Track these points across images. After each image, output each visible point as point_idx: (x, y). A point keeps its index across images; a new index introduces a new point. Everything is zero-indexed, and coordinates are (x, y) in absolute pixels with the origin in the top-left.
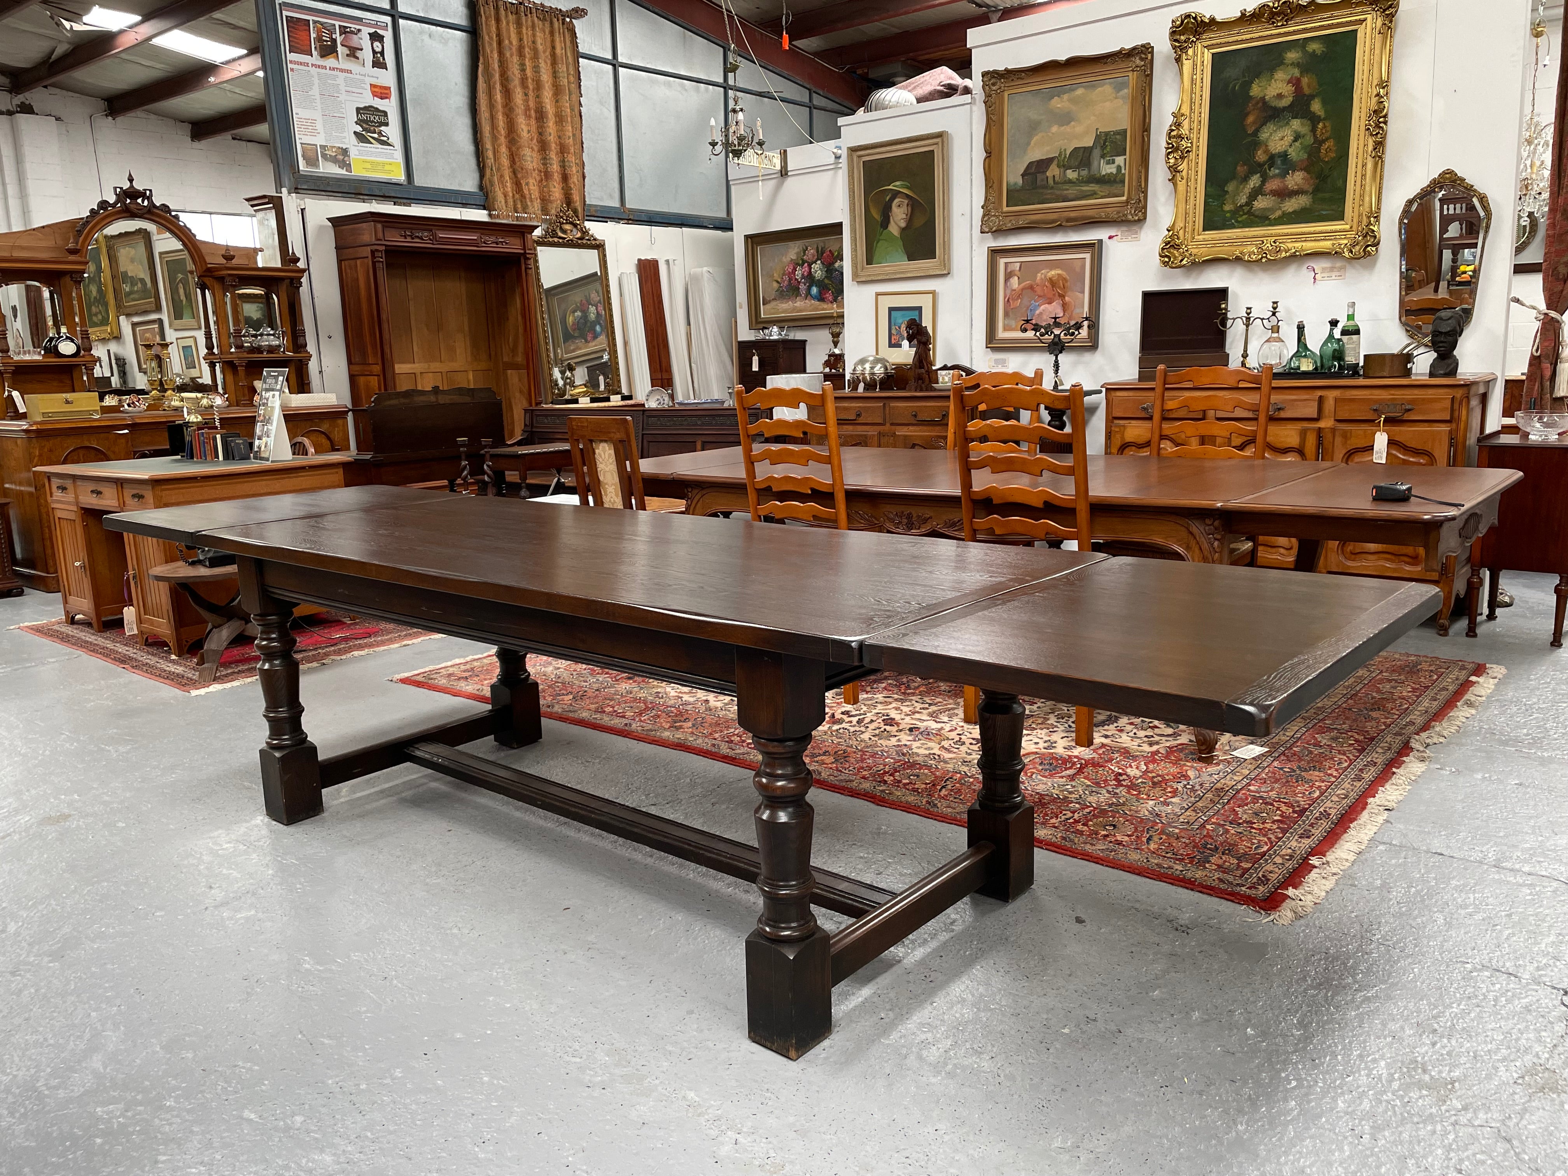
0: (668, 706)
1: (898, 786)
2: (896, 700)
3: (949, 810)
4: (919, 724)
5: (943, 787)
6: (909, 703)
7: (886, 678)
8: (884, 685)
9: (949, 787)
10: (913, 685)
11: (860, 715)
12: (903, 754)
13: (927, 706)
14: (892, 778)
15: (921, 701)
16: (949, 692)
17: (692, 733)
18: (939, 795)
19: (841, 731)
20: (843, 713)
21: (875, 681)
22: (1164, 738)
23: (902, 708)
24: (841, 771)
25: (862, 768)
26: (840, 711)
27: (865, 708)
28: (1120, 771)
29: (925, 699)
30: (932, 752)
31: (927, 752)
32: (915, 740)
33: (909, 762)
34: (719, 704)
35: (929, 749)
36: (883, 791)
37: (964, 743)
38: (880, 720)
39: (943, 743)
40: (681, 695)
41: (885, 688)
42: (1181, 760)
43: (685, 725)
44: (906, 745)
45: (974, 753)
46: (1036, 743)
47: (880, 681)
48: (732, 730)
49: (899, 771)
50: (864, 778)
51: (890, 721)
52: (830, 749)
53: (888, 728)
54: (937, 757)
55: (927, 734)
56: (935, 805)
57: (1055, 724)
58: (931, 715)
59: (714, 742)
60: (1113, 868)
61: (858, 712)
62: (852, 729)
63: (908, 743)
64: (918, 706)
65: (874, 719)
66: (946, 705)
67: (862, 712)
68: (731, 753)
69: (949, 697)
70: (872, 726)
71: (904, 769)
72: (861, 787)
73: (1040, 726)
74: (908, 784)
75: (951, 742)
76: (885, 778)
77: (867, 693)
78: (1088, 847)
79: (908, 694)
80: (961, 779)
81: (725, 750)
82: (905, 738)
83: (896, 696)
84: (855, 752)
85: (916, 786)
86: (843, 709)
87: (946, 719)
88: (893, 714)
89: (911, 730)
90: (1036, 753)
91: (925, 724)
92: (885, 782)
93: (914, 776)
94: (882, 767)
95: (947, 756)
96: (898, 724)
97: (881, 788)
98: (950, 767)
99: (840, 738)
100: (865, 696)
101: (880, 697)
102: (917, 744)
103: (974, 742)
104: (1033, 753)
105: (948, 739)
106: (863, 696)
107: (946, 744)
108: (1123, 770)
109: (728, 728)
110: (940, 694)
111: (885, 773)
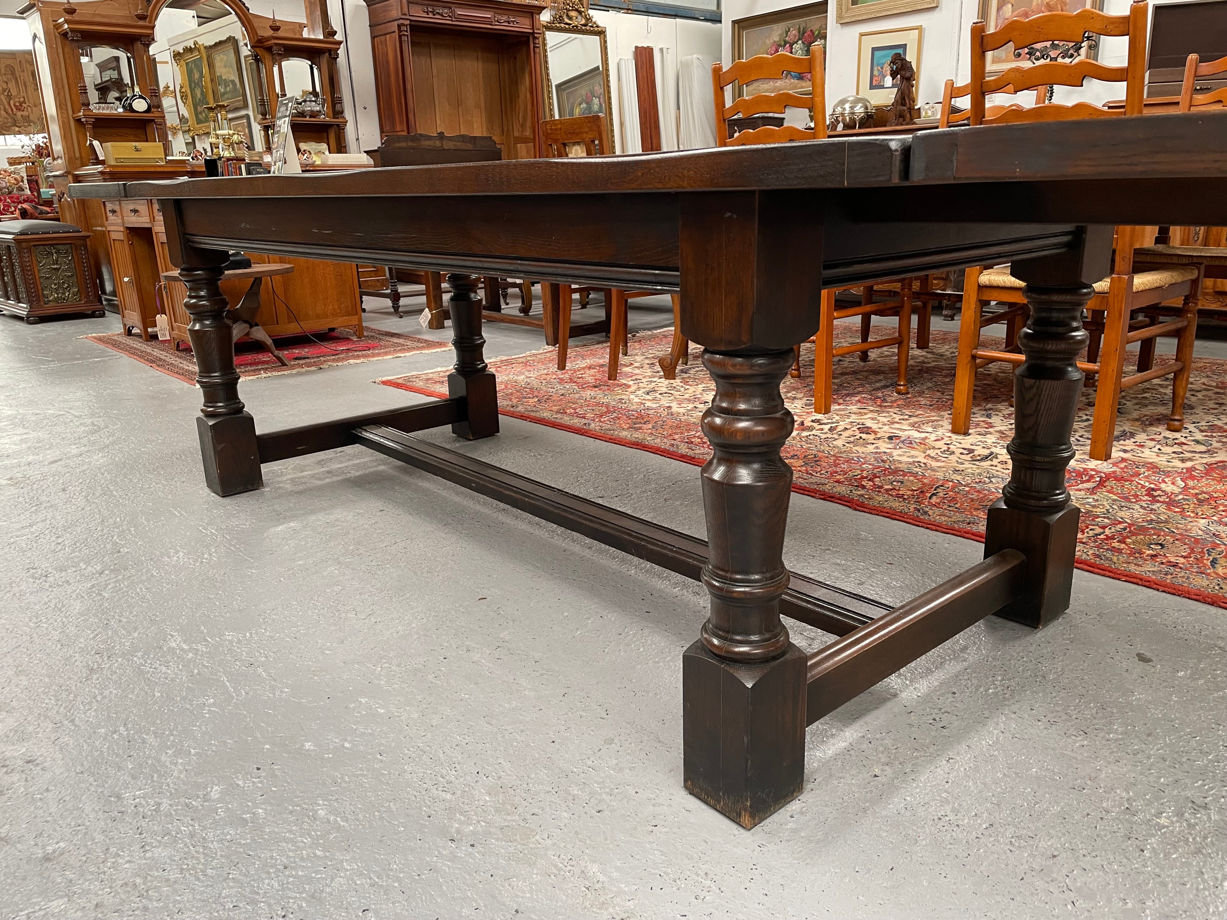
0: (629, 410)
1: (879, 492)
2: (872, 411)
3: (944, 519)
4: (899, 433)
5: (934, 494)
6: (887, 415)
7: (859, 393)
8: (857, 398)
9: (941, 494)
10: (889, 399)
11: (833, 423)
12: (883, 461)
13: (907, 417)
14: (871, 483)
15: (900, 413)
16: (931, 405)
17: (652, 434)
18: (929, 502)
19: (811, 437)
20: (813, 421)
21: (847, 395)
22: (1198, 455)
23: (879, 418)
24: (811, 474)
25: (836, 472)
26: (810, 419)
27: (837, 418)
28: (1152, 486)
29: (904, 411)
30: (916, 460)
31: (911, 460)
32: (895, 449)
33: (890, 468)
34: (682, 410)
35: (913, 456)
36: (862, 496)
37: (953, 453)
38: (855, 428)
39: (928, 452)
40: (644, 402)
41: (859, 401)
43: (645, 426)
44: (885, 453)
45: (966, 463)
47: (853, 395)
48: (694, 433)
49: (879, 477)
50: (838, 482)
51: (866, 430)
52: (799, 453)
53: (864, 436)
54: (923, 465)
55: (910, 443)
56: (926, 513)
58: (912, 425)
59: (673, 442)
61: (830, 421)
62: (823, 436)
63: (888, 451)
64: (897, 418)
65: (848, 427)
66: (928, 417)
67: (834, 420)
69: (931, 410)
70: (846, 434)
71: (885, 475)
72: (835, 490)
74: (891, 490)
75: (938, 451)
76: (863, 483)
77: (840, 404)
78: (1133, 568)
79: (885, 406)
80: (953, 488)
81: (683, 449)
82: (884, 446)
83: (872, 408)
84: (827, 457)
85: (901, 492)
86: (814, 418)
87: (930, 429)
88: (869, 423)
89: (890, 438)
91: (906, 433)
92: (864, 487)
93: (898, 482)
94: (858, 472)
95: (934, 464)
96: (875, 433)
97: (859, 493)
98: (940, 475)
99: (811, 443)
100: (837, 407)
101: (854, 408)
102: (899, 452)
103: (965, 452)
105: (934, 448)
106: (834, 407)
107: (932, 453)
108: (1155, 485)
109: (689, 430)
110: (921, 408)
111: (863, 477)
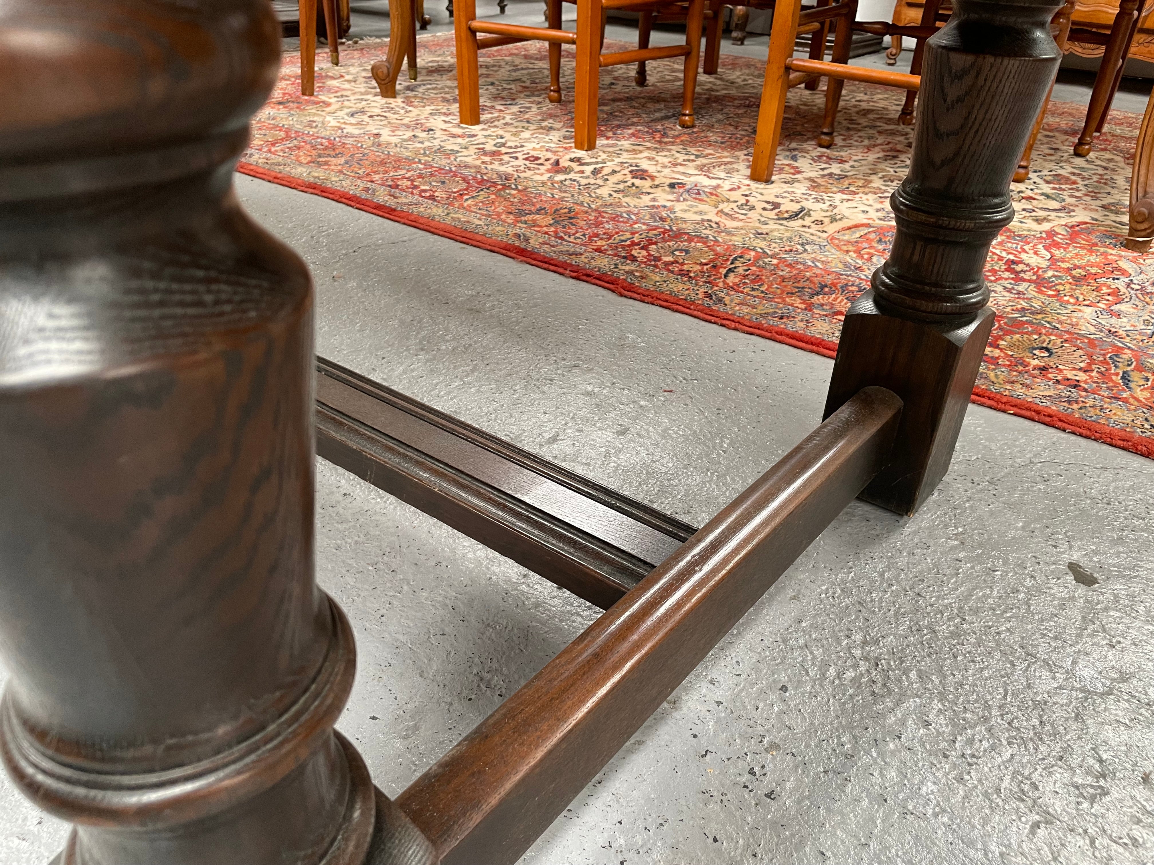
0: (318, 137)
1: (656, 266)
2: (649, 148)
3: (745, 310)
4: (683, 179)
5: (730, 270)
6: (668, 153)
7: (633, 124)
8: (630, 131)
9: (741, 270)
10: (671, 133)
11: (597, 163)
12: (662, 219)
13: (693, 157)
14: (644, 253)
15: (684, 151)
16: (722, 143)
17: (341, 172)
18: (724, 283)
19: (567, 183)
20: (572, 160)
21: (619, 127)
22: (1053, 214)
23: (657, 158)
24: (561, 238)
25: (597, 235)
26: (568, 157)
27: (604, 156)
28: (1011, 257)
29: (689, 149)
30: (706, 217)
31: (699, 218)
32: (678, 201)
33: (671, 230)
34: (394, 140)
35: (701, 213)
36: (631, 273)
37: (753, 208)
38: (626, 171)
39: (721, 206)
40: (343, 126)
41: (633, 135)
42: (1096, 245)
43: (334, 161)
44: (665, 207)
45: (771, 222)
46: (865, 212)
47: (626, 126)
48: (403, 172)
49: (655, 243)
50: (598, 250)
51: (640, 174)
52: (548, 206)
53: (637, 182)
54: (714, 226)
55: (697, 193)
56: (720, 300)
57: (884, 188)
58: (701, 168)
59: (369, 185)
60: (1086, 437)
61: (594, 160)
62: (584, 181)
63: (668, 204)
64: (681, 158)
65: (618, 169)
66: (719, 157)
67: (599, 160)
68: (391, 202)
69: (723, 149)
70: (613, 179)
71: (664, 240)
72: (593, 264)
73: (861, 190)
74: (672, 263)
75: (734, 205)
76: (634, 252)
77: (608, 138)
78: (1019, 391)
79: (666, 143)
80: (757, 258)
81: (382, 197)
82: (664, 197)
83: (648, 144)
84: (586, 212)
85: (685, 267)
86: (573, 156)
87: (722, 175)
88: (645, 165)
89: (672, 186)
90: (868, 226)
91: (693, 179)
92: (634, 259)
93: (681, 251)
94: (628, 235)
95: (730, 224)
96: (652, 178)
97: (627, 268)
98: (737, 240)
99: (565, 192)
100: (605, 142)
101: (626, 144)
102: (682, 206)
103: (769, 207)
104: (863, 225)
105: (728, 200)
106: (601, 142)
107: (726, 207)
108: (1015, 256)
109: (396, 169)
110: (710, 145)
111: (633, 244)
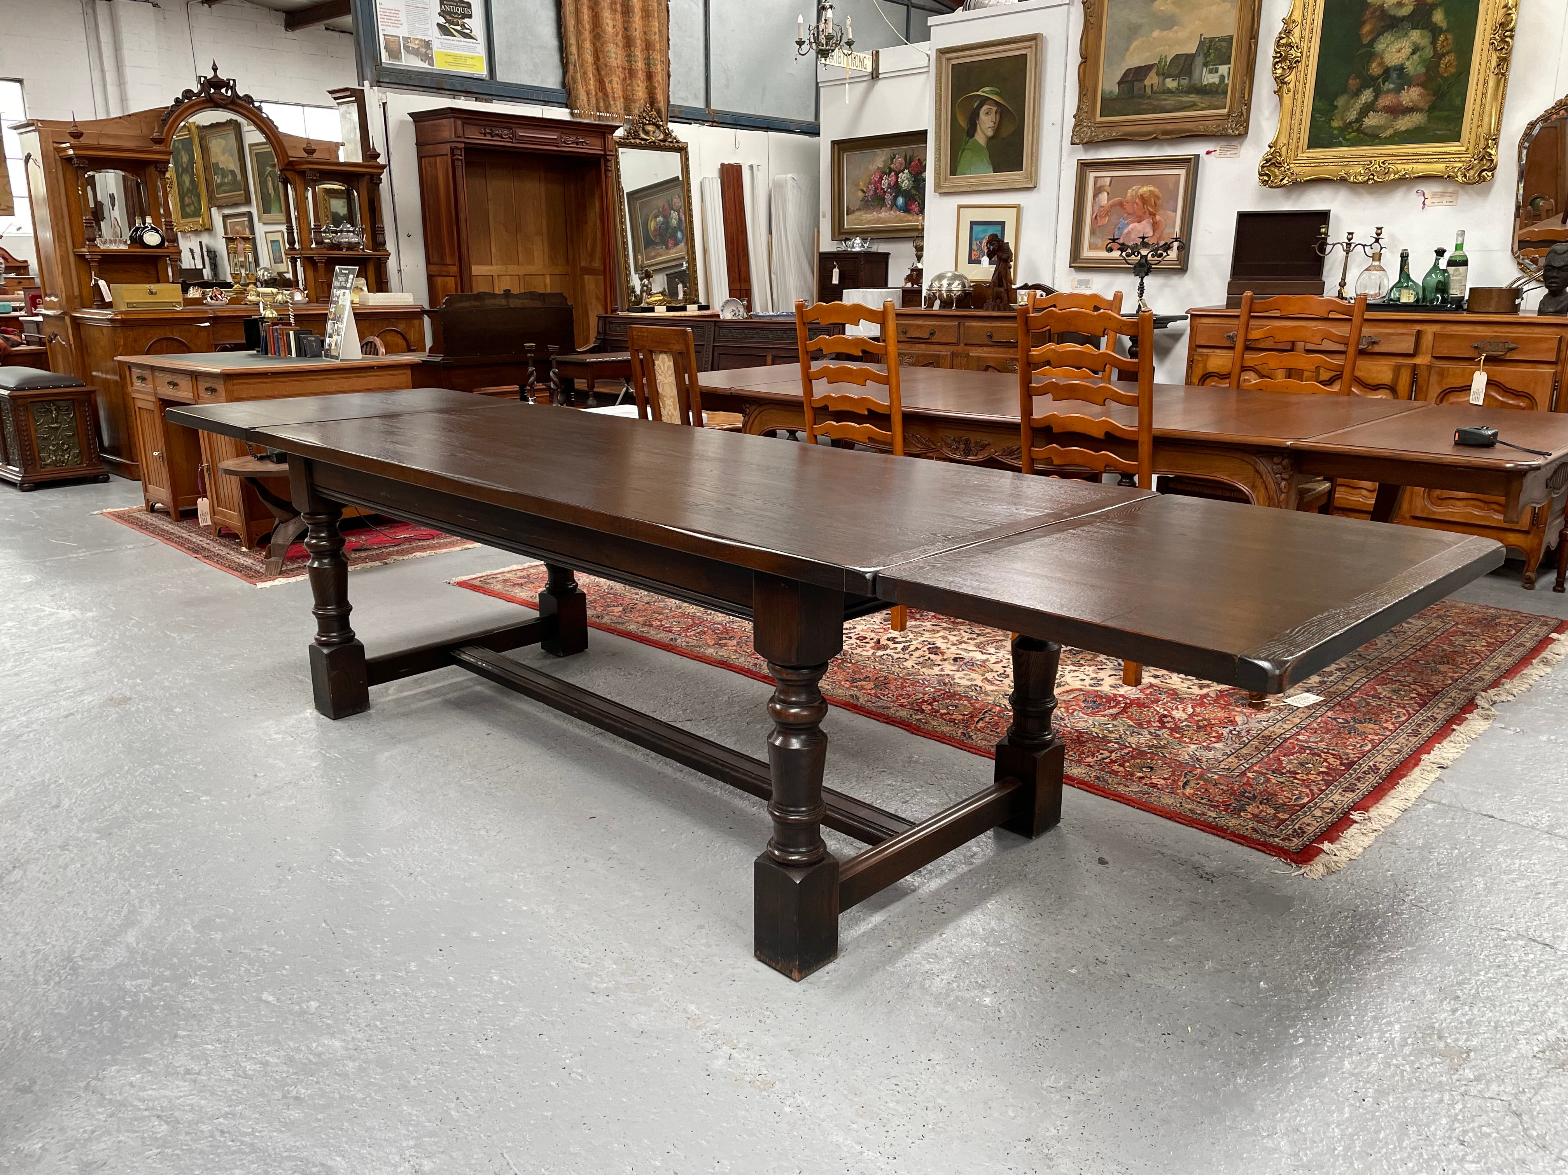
0: (715, 623)
1: (935, 716)
2: (944, 629)
3: (985, 743)
4: (964, 654)
5: (981, 719)
6: (957, 633)
8: (933, 614)
9: (988, 719)
11: (906, 642)
12: (945, 684)
13: (975, 636)
14: (930, 707)
15: (969, 631)
17: (736, 651)
18: (976, 727)
19: (884, 657)
20: (888, 639)
23: (949, 637)
24: (879, 698)
25: (901, 695)
26: (886, 637)
27: (911, 636)
28: (1165, 713)
29: (974, 629)
30: (974, 683)
31: (969, 683)
32: (958, 671)
33: (950, 692)
35: (971, 680)
36: (919, 720)
38: (925, 649)
39: (987, 675)
42: (1230, 705)
43: (730, 643)
44: (948, 675)
46: (1082, 680)
49: (938, 701)
50: (901, 705)
51: (935, 650)
52: (871, 675)
53: (932, 656)
54: (978, 689)
55: (972, 665)
56: (970, 737)
57: (1105, 661)
58: (978, 646)
60: (1144, 810)
61: (904, 639)
62: (896, 656)
63: (951, 673)
64: (966, 636)
65: (920, 646)
66: (995, 636)
67: (908, 639)
69: (998, 629)
70: (917, 654)
71: (944, 699)
72: (897, 713)
73: (1088, 663)
74: (946, 714)
75: (995, 674)
76: (923, 707)
77: (916, 620)
78: (1121, 788)
79: (958, 623)
80: (1000, 712)
82: (948, 668)
83: (945, 625)
84: (896, 679)
85: (954, 717)
86: (889, 636)
87: (992, 650)
88: (940, 643)
89: (955, 660)
90: (1081, 690)
91: (971, 654)
92: (923, 711)
93: (953, 706)
94: (921, 695)
95: (989, 688)
96: (943, 653)
97: (918, 717)
98: (991, 699)
99: (883, 664)
100: (913, 623)
101: (928, 625)
102: (960, 674)
104: (1078, 690)
105: (992, 671)
106: (910, 623)
107: (989, 676)
108: (1169, 711)
111: (924, 701)
